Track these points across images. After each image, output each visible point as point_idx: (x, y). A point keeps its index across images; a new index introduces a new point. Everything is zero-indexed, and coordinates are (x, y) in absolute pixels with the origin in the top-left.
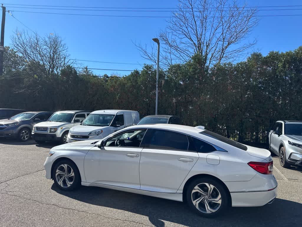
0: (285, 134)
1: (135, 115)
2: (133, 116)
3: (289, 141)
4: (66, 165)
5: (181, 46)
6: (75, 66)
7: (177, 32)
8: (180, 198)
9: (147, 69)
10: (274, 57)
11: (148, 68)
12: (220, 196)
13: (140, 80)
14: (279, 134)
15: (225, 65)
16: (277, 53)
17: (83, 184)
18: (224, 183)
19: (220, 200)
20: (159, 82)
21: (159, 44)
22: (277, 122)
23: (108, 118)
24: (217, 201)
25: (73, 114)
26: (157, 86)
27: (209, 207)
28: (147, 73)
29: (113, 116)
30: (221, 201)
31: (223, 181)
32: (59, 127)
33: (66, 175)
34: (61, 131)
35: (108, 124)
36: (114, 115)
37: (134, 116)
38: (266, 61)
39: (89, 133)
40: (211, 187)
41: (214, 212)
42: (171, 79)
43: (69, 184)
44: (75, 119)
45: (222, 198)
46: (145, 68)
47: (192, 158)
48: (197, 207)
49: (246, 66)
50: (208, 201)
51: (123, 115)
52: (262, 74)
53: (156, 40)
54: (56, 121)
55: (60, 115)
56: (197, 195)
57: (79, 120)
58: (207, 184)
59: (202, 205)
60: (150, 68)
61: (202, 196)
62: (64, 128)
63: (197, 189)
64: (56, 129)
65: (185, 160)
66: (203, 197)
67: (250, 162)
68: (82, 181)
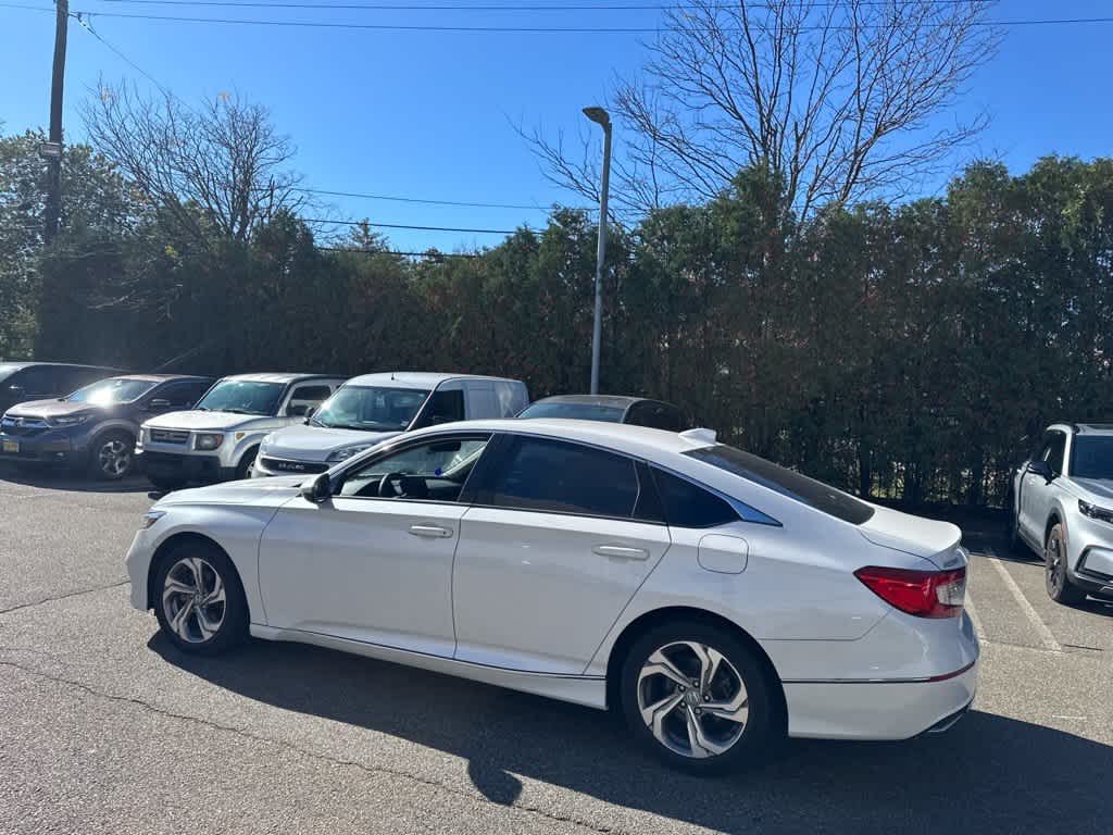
0: (1072, 473)
1: (510, 394)
2: (501, 397)
3: (1081, 502)
4: (198, 562)
5: (699, 138)
6: (304, 213)
7: (683, 84)
8: (596, 697)
9: (565, 224)
10: (1053, 179)
11: (568, 218)
12: (742, 695)
13: (535, 265)
14: (1051, 472)
15: (861, 208)
17: (255, 630)
18: (760, 642)
19: (742, 710)
20: (605, 272)
21: (608, 128)
22: (1049, 428)
23: (407, 401)
24: (733, 713)
25: (285, 384)
26: (598, 287)
27: (700, 735)
28: (562, 237)
29: (422, 395)
30: (745, 711)
31: (755, 637)
32: (228, 430)
34: (239, 447)
35: (404, 424)
36: (426, 392)
37: (506, 398)
38: (1022, 196)
39: (326, 456)
40: (710, 658)
41: (718, 753)
42: (651, 264)
43: (209, 629)
44: (290, 403)
45: (751, 703)
46: (555, 221)
47: (647, 546)
48: (658, 732)
49: (943, 212)
50: (698, 711)
51: (461, 392)
52: (1004, 242)
53: (597, 114)
54: (224, 411)
55: (240, 388)
56: (659, 688)
57: (305, 407)
58: (696, 647)
59: (675, 723)
60: (575, 220)
61: (677, 690)
62: (248, 433)
63: (658, 663)
64: (218, 436)
65: (617, 553)
66: (682, 696)
67: (868, 568)
68: (252, 620)
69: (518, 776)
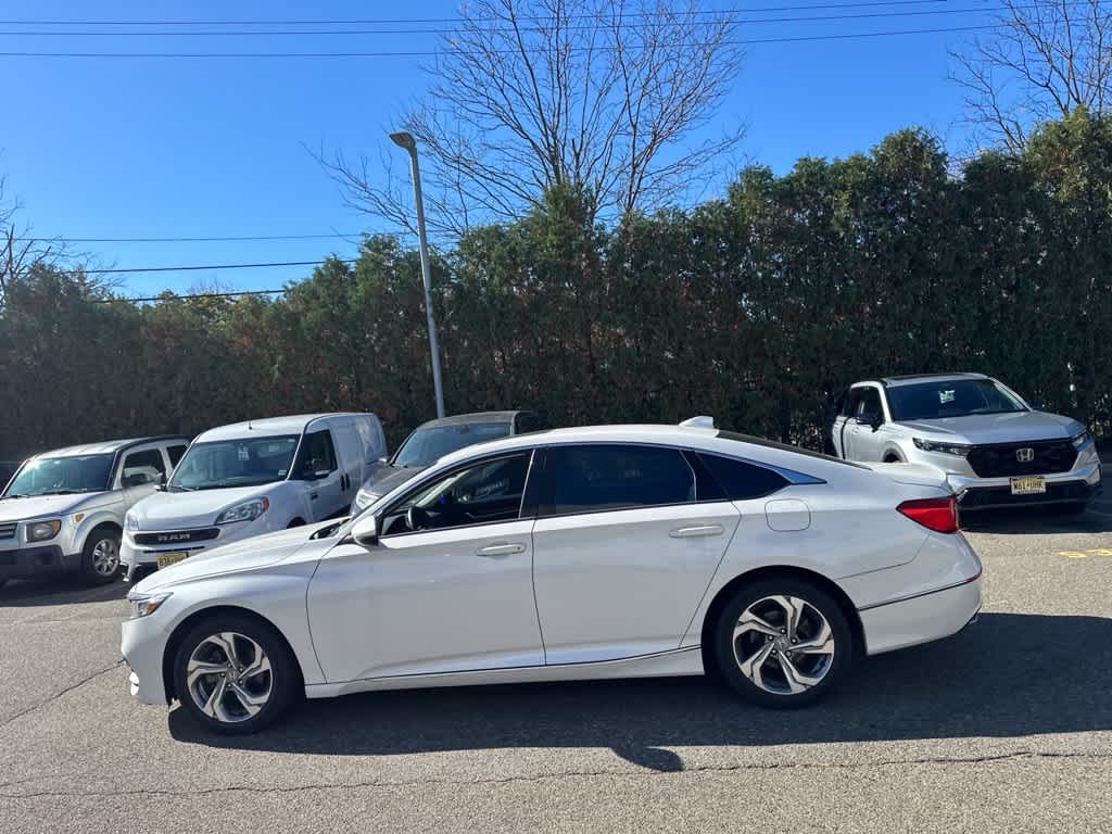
0: (894, 419)
1: (367, 428)
2: (361, 431)
3: (914, 440)
4: (228, 636)
7: (470, 106)
9: (377, 250)
10: (813, 181)
11: (379, 246)
13: (356, 295)
14: (876, 421)
15: (660, 214)
16: (820, 165)
17: (312, 692)
18: (837, 583)
19: (829, 642)
20: (433, 295)
21: (413, 152)
22: (855, 386)
23: (273, 449)
24: (821, 647)
25: (113, 453)
26: (430, 311)
27: (795, 673)
28: (378, 264)
29: (292, 440)
30: (831, 643)
31: (831, 578)
32: (65, 513)
33: (233, 675)
34: (79, 530)
35: (282, 473)
36: (296, 437)
37: (364, 431)
38: (788, 193)
39: (215, 518)
40: (794, 605)
41: (814, 684)
42: (473, 281)
43: (254, 705)
44: (123, 474)
45: (835, 634)
46: (366, 249)
47: (720, 521)
48: (758, 681)
49: (728, 212)
50: (789, 654)
51: (328, 431)
52: (781, 234)
53: (403, 140)
54: (45, 494)
55: (56, 466)
56: (751, 644)
57: (143, 475)
58: (780, 599)
59: (772, 671)
60: (387, 246)
61: (767, 641)
62: (87, 514)
63: (748, 621)
64: (53, 522)
65: (696, 535)
66: (773, 645)
67: (905, 502)
68: (306, 682)
69: (668, 749)
